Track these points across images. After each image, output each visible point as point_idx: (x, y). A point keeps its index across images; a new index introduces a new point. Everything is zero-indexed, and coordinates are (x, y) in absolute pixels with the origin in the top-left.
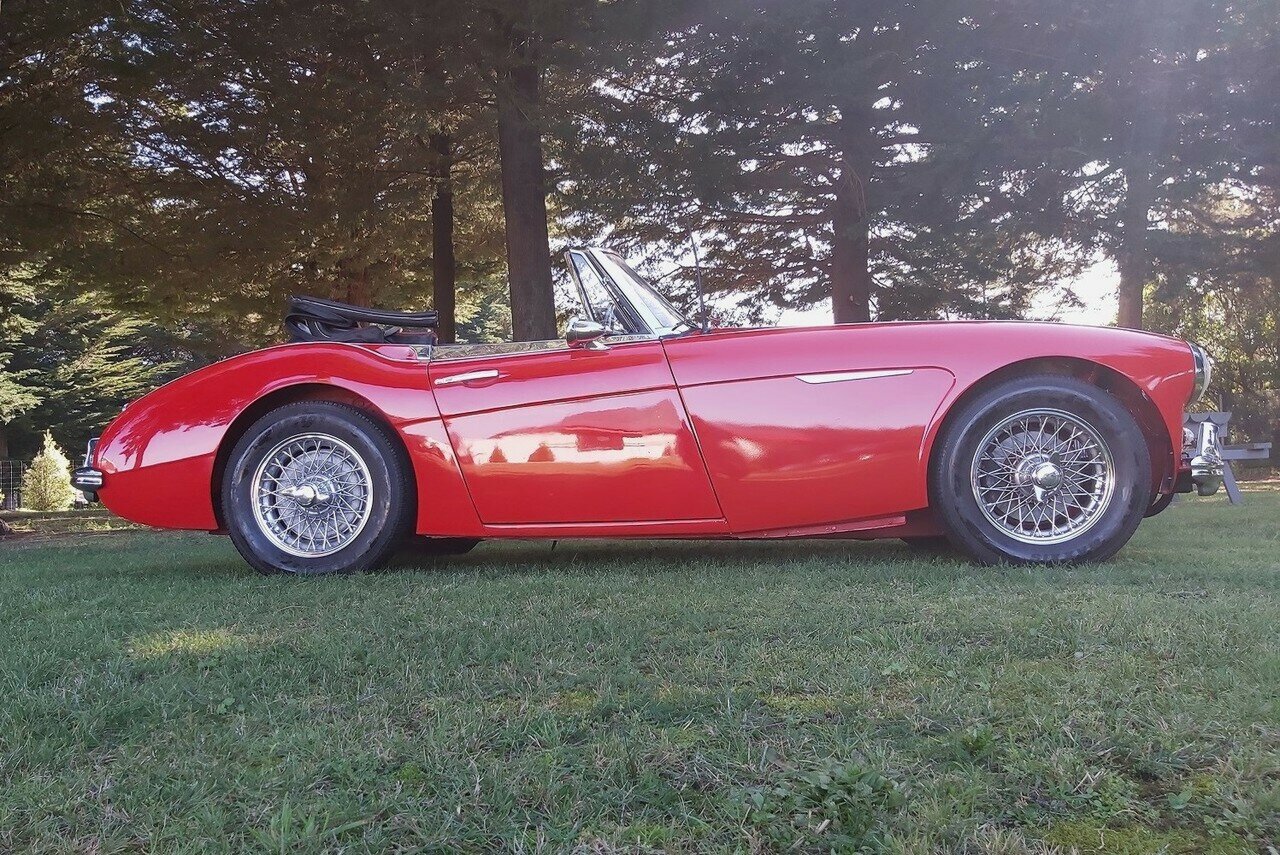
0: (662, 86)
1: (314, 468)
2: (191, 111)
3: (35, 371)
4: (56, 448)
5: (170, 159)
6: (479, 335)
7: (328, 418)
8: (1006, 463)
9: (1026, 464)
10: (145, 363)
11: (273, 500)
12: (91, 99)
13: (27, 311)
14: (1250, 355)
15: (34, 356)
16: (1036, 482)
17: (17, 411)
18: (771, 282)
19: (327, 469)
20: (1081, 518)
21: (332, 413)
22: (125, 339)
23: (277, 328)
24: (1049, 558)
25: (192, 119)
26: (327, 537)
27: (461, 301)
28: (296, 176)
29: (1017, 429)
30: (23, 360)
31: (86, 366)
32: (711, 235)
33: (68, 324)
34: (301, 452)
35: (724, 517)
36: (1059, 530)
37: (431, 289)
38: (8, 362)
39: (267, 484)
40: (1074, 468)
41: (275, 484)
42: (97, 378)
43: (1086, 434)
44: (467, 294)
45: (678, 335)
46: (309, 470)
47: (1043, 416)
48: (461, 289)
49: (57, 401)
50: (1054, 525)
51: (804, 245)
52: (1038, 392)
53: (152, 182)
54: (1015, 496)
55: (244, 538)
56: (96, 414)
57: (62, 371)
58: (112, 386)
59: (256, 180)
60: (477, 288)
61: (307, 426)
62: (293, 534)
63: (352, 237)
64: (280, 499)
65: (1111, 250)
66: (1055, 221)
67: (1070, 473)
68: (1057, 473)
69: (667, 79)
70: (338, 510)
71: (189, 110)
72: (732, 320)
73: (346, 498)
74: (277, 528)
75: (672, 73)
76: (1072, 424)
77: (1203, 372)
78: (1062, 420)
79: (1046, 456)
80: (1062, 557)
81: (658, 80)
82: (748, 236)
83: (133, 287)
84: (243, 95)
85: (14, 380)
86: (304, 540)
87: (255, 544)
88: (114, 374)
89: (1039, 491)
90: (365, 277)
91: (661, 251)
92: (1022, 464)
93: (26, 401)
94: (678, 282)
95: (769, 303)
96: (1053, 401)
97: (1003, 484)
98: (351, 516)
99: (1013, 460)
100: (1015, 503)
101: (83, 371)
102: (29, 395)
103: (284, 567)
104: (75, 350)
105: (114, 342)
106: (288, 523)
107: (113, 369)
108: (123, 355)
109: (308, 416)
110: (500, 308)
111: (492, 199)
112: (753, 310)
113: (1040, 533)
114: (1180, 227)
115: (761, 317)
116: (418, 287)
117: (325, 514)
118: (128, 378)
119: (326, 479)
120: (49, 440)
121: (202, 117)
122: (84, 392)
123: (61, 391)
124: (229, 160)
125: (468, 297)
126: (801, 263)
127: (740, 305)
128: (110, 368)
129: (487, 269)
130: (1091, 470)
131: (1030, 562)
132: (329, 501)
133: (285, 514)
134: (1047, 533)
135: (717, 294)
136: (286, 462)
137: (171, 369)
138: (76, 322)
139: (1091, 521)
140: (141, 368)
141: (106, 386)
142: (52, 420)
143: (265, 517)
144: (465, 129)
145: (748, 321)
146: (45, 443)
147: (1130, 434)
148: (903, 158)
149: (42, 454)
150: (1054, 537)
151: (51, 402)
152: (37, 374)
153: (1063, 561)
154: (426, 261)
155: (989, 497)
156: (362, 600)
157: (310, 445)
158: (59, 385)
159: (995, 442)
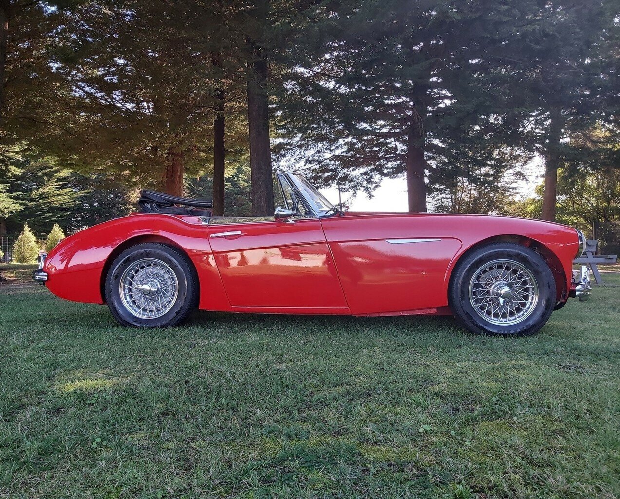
0: (327, 68)
1: (150, 275)
2: (99, 72)
3: (21, 193)
4: (30, 231)
5: (89, 95)
6: (236, 181)
7: (158, 251)
8: (486, 284)
9: (496, 286)
10: (74, 190)
11: (130, 290)
12: (51, 65)
13: (17, 164)
14: (609, 202)
15: (21, 185)
16: (500, 295)
17: (12, 212)
18: (377, 163)
19: (157, 276)
20: (522, 313)
21: (160, 249)
22: (65, 179)
23: (138, 177)
24: (506, 332)
25: (100, 76)
26: (156, 309)
27: (227, 167)
28: (149, 104)
29: (491, 268)
30: (15, 187)
31: (45, 191)
32: (349, 139)
33: (37, 171)
34: (144, 267)
35: (348, 306)
36: (511, 318)
37: (213, 161)
38: (8, 188)
39: (127, 282)
40: (519, 288)
41: (131, 282)
42: (51, 197)
43: (525, 272)
44: (230, 164)
45: (329, 216)
46: (148, 276)
47: (504, 263)
48: (228, 161)
49: (31, 208)
50: (508, 316)
51: (394, 146)
52: (503, 251)
53: (80, 105)
54: (490, 301)
55: (115, 308)
56: (50, 215)
57: (34, 193)
58: (57, 201)
59: (130, 106)
60: (235, 161)
61: (147, 255)
62: (139, 307)
63: (176, 137)
64: (133, 290)
65: (542, 153)
66: (515, 138)
67: (517, 291)
68: (510, 291)
69: (329, 65)
70: (161, 296)
71: (98, 71)
72: (358, 181)
73: (165, 290)
74: (131, 304)
75: (332, 62)
76: (518, 267)
77: (582, 243)
78: (514, 265)
79: (505, 282)
80: (512, 332)
81: (325, 65)
82: (367, 140)
83: (69, 156)
84: (126, 65)
85: (11, 198)
86: (145, 310)
87: (121, 312)
88: (59, 195)
89: (501, 300)
90: (182, 155)
91: (325, 147)
92: (494, 285)
93: (16, 207)
94: (333, 162)
95: (376, 173)
96: (510, 256)
97: (484, 295)
98: (168, 299)
99: (488, 284)
100: (490, 305)
101: (44, 193)
102: (18, 205)
103: (134, 323)
104: (40, 184)
105: (59, 180)
106: (137, 301)
107: (58, 193)
108: (64, 186)
109: (148, 250)
110: (247, 169)
111: (244, 120)
112: (368, 177)
113: (502, 319)
114: (576, 141)
115: (372, 180)
116: (207, 160)
117: (154, 298)
118: (66, 197)
119: (156, 281)
120: (26, 227)
121: (105, 75)
122: (44, 203)
123: (33, 203)
124: (117, 95)
125: (231, 166)
126: (392, 155)
127: (362, 174)
128: (57, 192)
129: (240, 152)
130: (527, 290)
131: (497, 334)
132: (157, 292)
133: (135, 297)
134: (505, 320)
135: (351, 169)
136: (137, 271)
137: (87, 193)
138: (41, 169)
139: (527, 315)
140: (72, 192)
141: (55, 201)
142: (29, 217)
143: (126, 298)
144: (231, 88)
145: (366, 182)
146: (25, 229)
147: (547, 274)
148: (442, 105)
149: (23, 234)
150: (508, 322)
151: (29, 208)
152: (22, 195)
153: (512, 334)
154: (211, 148)
155: (477, 301)
156: (170, 350)
157: (149, 263)
158: (32, 200)
159: (481, 274)
